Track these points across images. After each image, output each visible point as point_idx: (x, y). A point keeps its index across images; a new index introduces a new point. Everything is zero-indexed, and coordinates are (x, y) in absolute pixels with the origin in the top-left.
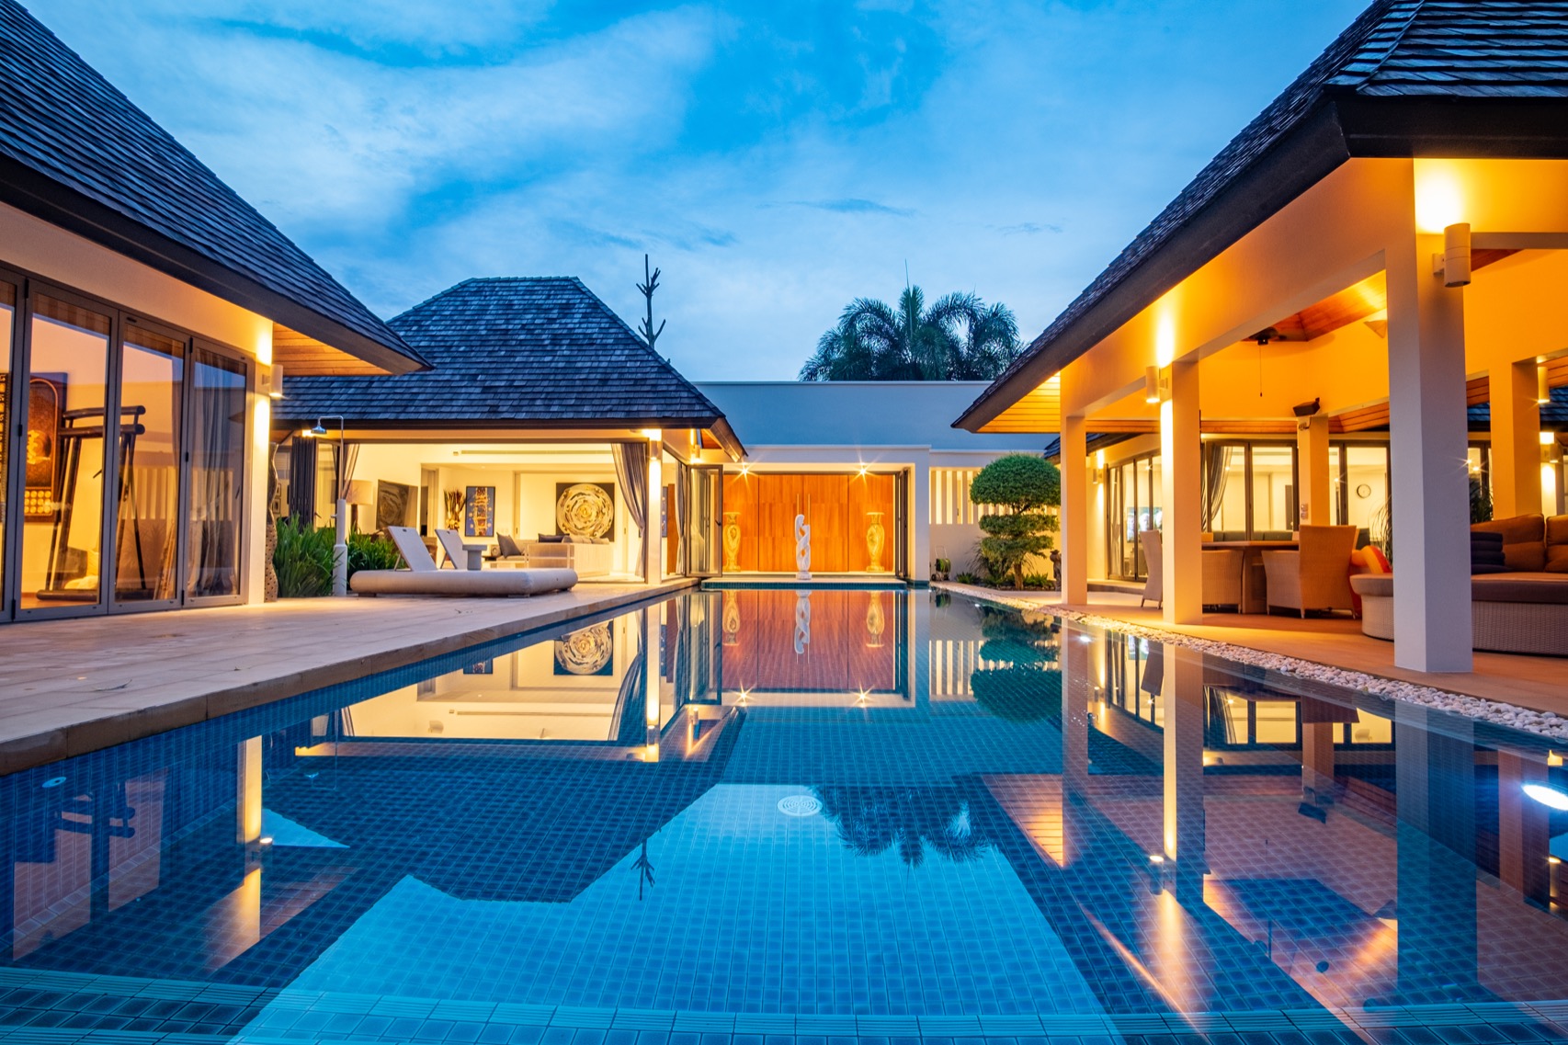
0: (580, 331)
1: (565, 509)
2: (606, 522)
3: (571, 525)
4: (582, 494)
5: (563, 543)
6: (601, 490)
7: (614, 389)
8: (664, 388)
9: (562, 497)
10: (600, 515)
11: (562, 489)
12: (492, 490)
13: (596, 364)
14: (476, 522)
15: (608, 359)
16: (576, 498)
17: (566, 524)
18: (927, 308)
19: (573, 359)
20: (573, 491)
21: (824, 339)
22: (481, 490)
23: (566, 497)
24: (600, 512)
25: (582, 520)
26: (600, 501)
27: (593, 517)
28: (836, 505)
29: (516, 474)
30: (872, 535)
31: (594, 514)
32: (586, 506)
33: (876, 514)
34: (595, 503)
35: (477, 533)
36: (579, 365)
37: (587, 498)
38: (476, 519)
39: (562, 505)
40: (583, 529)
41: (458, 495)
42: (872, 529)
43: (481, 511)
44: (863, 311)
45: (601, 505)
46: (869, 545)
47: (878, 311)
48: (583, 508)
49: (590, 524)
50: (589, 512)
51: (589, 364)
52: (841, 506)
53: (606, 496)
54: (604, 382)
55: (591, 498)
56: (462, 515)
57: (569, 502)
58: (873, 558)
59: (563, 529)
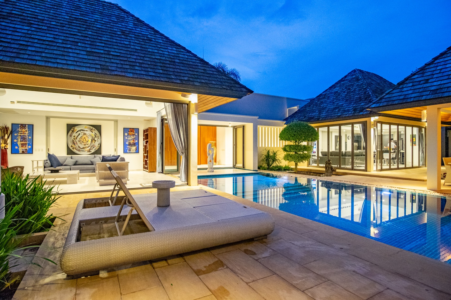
1: (73, 138)
2: (97, 144)
3: (76, 146)
4: (83, 130)
6: (94, 128)
9: (71, 132)
10: (94, 141)
11: (70, 127)
12: (31, 127)
14: (20, 145)
16: (79, 132)
17: (73, 146)
20: (77, 129)
22: (23, 126)
23: (73, 131)
24: (93, 140)
25: (83, 144)
26: (93, 134)
27: (89, 142)
29: (48, 118)
31: (90, 140)
32: (85, 136)
33: (214, 142)
34: (91, 135)
35: (21, 151)
37: (86, 132)
38: (19, 143)
39: (71, 136)
40: (83, 148)
41: (7, 128)
43: (23, 138)
45: (94, 136)
48: (83, 137)
49: (88, 146)
50: (87, 139)
53: (96, 132)
55: (88, 133)
56: (9, 141)
57: (74, 134)
59: (71, 148)
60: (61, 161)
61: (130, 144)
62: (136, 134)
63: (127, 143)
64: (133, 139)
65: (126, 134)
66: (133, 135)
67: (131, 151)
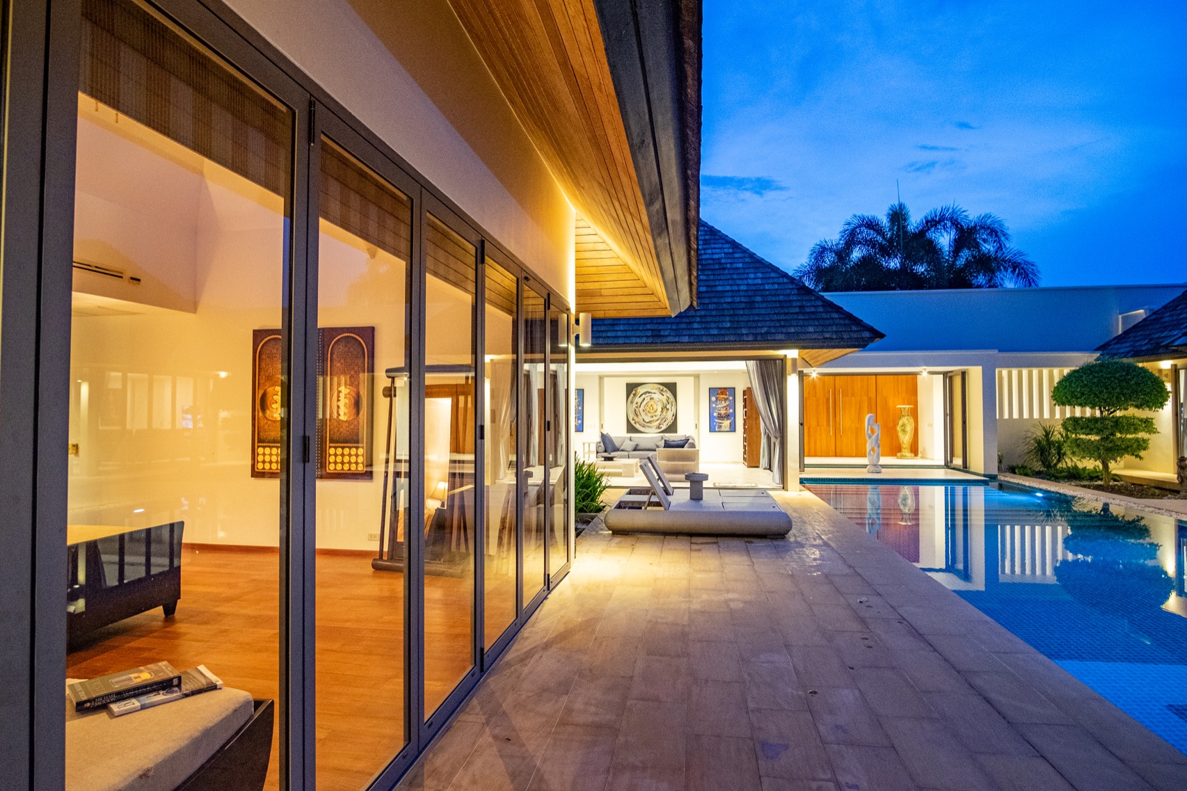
0: (708, 256)
1: (634, 405)
2: (669, 416)
3: (640, 419)
4: (649, 393)
6: (665, 389)
9: (632, 395)
10: (665, 411)
11: (631, 388)
12: (581, 392)
16: (644, 396)
17: (635, 418)
18: (915, 220)
20: (641, 390)
23: (635, 395)
24: (664, 408)
25: (649, 415)
26: (664, 399)
27: (659, 413)
28: (865, 398)
29: (601, 378)
30: (903, 425)
31: (660, 409)
32: (652, 402)
33: (908, 406)
34: (660, 400)
37: (653, 395)
39: (632, 402)
40: (650, 422)
42: (904, 420)
45: (665, 401)
46: (900, 434)
48: (650, 404)
49: (656, 418)
50: (655, 407)
52: (870, 399)
53: (669, 394)
55: (657, 396)
57: (638, 400)
58: (904, 446)
59: (633, 422)
60: (617, 444)
61: (720, 417)
62: (731, 398)
63: (715, 414)
64: (726, 408)
65: (713, 399)
66: (725, 400)
67: (723, 429)
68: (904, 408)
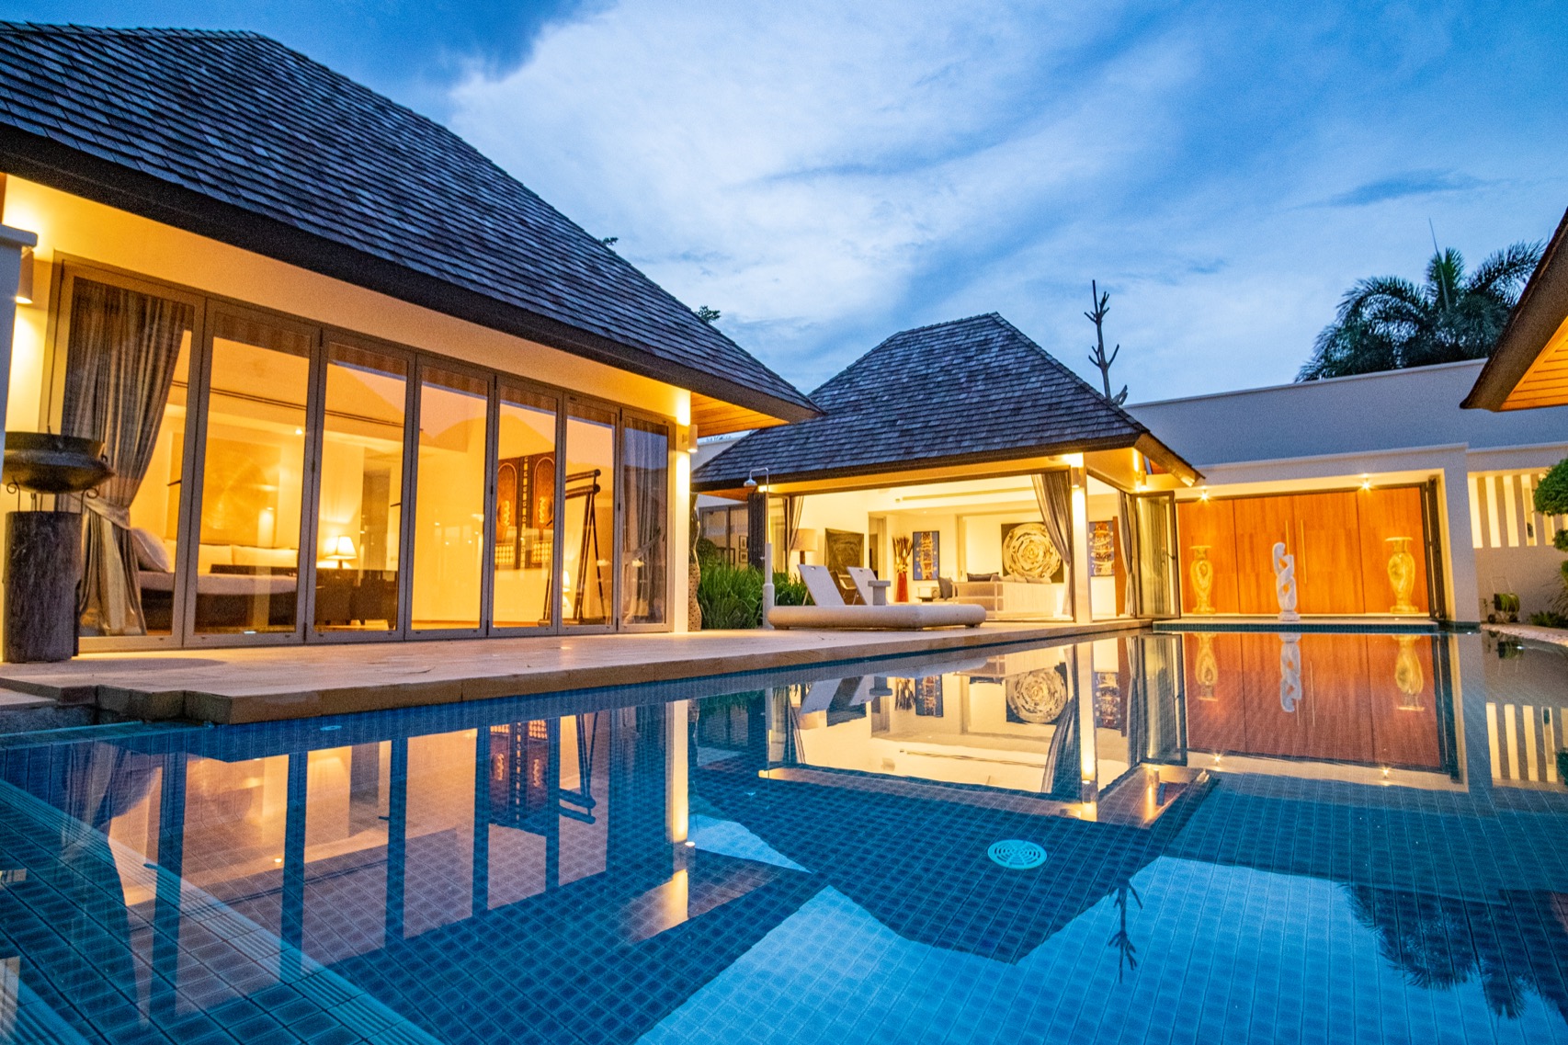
0: (996, 364)
1: (1011, 550)
2: (1054, 561)
3: (1018, 566)
4: (1028, 534)
5: (991, 582)
7: (1026, 417)
8: (1081, 409)
9: (1008, 538)
10: (1048, 555)
11: (1007, 530)
12: (937, 534)
13: (1009, 395)
14: (923, 566)
15: (1023, 387)
16: (1022, 539)
17: (1013, 565)
18: (1468, 273)
19: (987, 393)
20: (1018, 531)
21: (1321, 337)
22: (926, 534)
23: (1011, 538)
24: (1047, 552)
25: (1029, 561)
26: (1046, 541)
27: (1040, 558)
28: (1341, 532)
29: (958, 517)
30: (1395, 565)
31: (1041, 554)
32: (1032, 546)
33: (1399, 539)
34: (1042, 543)
35: (924, 577)
36: (993, 397)
37: (1033, 538)
38: (922, 563)
39: (1008, 547)
40: (1030, 570)
41: (905, 541)
42: (1396, 559)
43: (927, 555)
44: (1370, 294)
45: (1048, 544)
46: (1393, 580)
47: (1396, 290)
48: (1029, 548)
49: (1036, 565)
50: (1036, 552)
51: (1003, 396)
52: (1348, 535)
54: (1017, 411)
55: (1038, 538)
56: (909, 560)
57: (1015, 543)
58: (1400, 596)
61: (1099, 557)
62: (1112, 534)
63: (1093, 555)
64: (1106, 546)
65: (1091, 536)
66: (1105, 536)
67: (1103, 573)
68: (1397, 542)
